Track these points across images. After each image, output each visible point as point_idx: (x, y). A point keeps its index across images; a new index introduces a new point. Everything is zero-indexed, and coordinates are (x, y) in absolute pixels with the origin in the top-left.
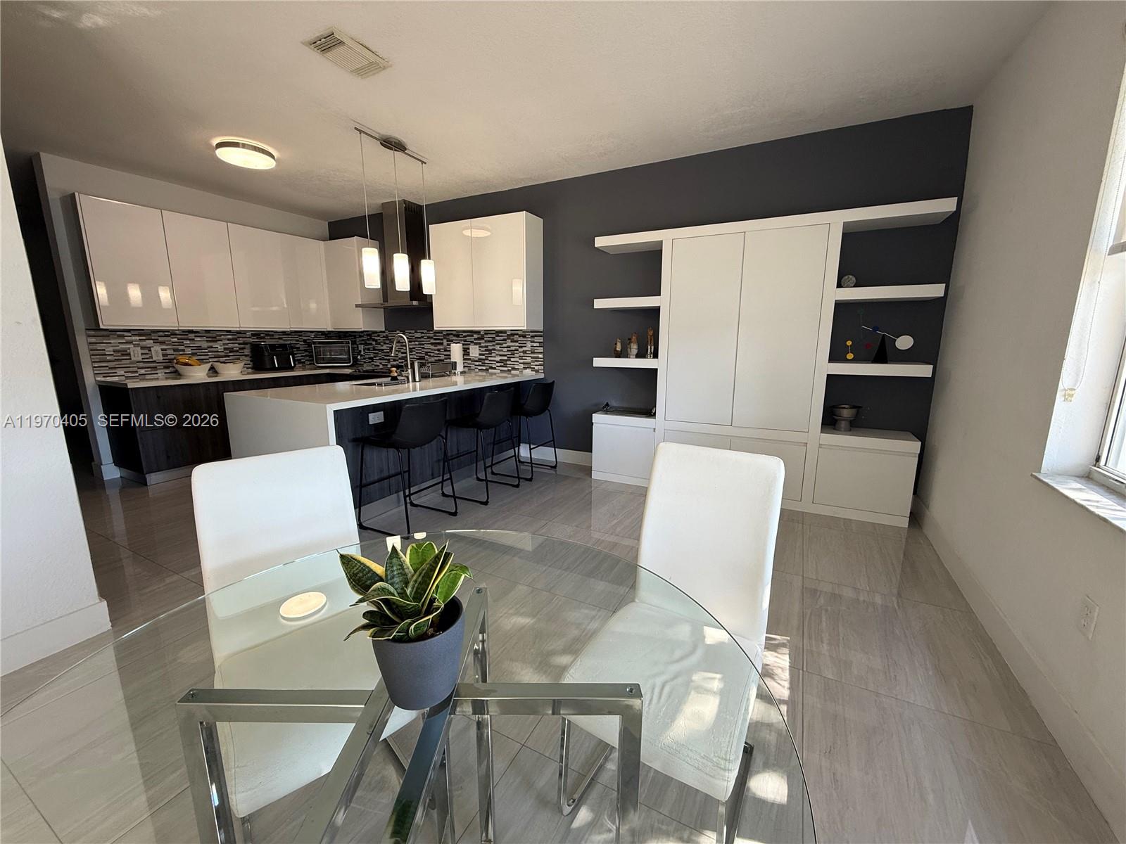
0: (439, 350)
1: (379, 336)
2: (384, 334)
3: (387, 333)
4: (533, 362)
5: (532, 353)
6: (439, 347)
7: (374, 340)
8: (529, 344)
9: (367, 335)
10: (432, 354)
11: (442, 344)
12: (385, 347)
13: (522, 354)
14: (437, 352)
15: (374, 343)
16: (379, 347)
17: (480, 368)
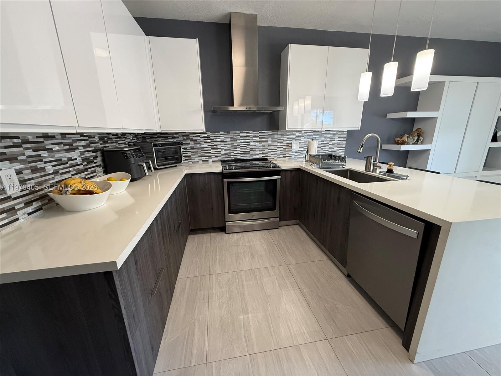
0: (263, 146)
1: (199, 136)
2: (206, 135)
3: (209, 133)
4: (338, 150)
5: (339, 144)
6: (264, 143)
7: (192, 140)
8: (337, 139)
9: (183, 136)
10: (257, 150)
11: (267, 141)
12: (206, 145)
13: (330, 146)
14: (261, 147)
15: (192, 143)
16: (198, 146)
17: (298, 157)
